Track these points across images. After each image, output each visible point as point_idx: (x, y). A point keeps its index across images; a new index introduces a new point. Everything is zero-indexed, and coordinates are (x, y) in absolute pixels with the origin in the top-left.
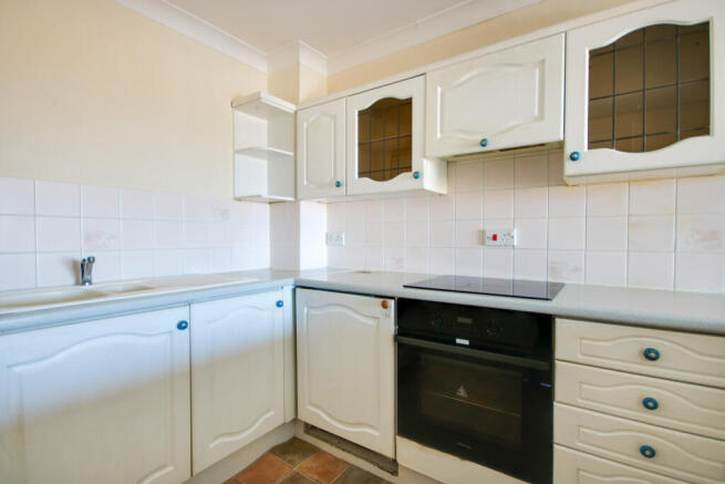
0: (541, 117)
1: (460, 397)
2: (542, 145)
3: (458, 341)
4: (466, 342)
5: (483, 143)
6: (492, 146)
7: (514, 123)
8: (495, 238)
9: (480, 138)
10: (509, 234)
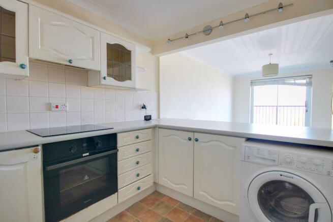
0: (93, 59)
1: (87, 180)
2: (84, 68)
3: (84, 155)
4: (88, 154)
5: (70, 61)
6: (74, 64)
7: (82, 57)
8: (57, 107)
9: (69, 59)
10: (65, 105)
